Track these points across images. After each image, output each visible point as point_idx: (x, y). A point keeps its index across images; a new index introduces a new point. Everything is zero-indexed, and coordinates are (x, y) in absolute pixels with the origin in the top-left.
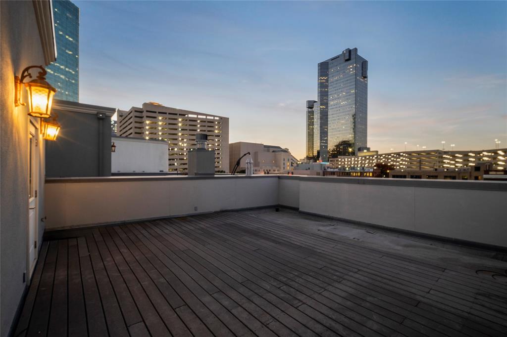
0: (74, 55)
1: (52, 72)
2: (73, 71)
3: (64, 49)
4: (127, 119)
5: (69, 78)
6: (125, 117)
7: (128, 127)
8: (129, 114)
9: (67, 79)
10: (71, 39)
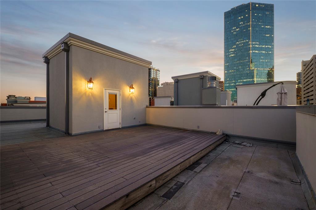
0: (270, 36)
1: (258, 52)
2: (270, 46)
3: (264, 35)
4: (309, 66)
5: (267, 52)
6: (308, 66)
7: (310, 72)
8: (310, 62)
9: (266, 52)
10: (268, 27)
